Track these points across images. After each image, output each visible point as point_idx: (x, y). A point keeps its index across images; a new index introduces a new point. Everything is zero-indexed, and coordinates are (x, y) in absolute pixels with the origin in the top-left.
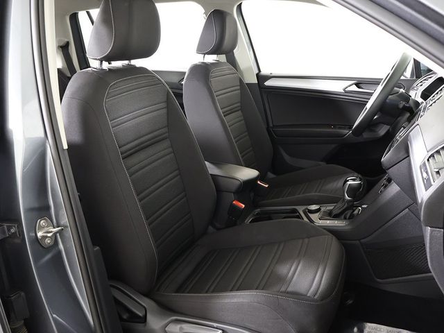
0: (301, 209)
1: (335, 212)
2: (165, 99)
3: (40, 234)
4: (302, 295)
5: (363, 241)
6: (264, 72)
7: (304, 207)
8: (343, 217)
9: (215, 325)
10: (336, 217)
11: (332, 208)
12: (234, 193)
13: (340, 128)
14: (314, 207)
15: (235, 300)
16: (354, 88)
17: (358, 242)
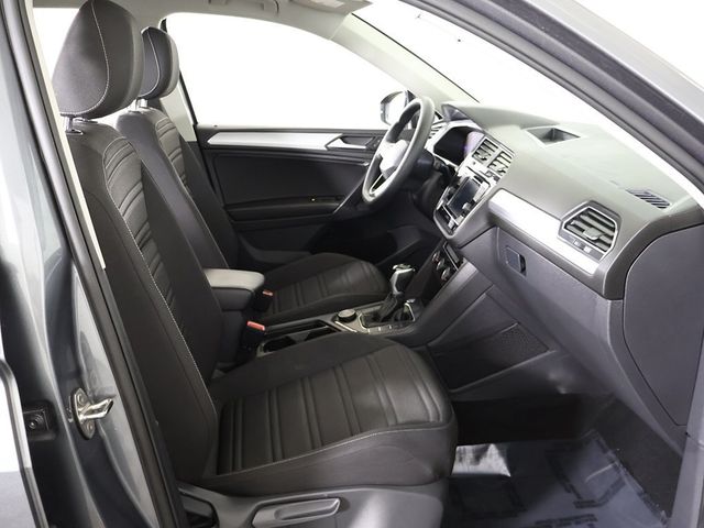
0: (327, 319)
1: (383, 315)
2: (139, 177)
3: (81, 418)
4: (424, 422)
5: (430, 344)
6: (203, 122)
7: (331, 316)
8: (393, 319)
9: (326, 493)
10: (386, 320)
11: (378, 308)
12: (242, 310)
13: (324, 201)
14: (347, 313)
15: (351, 451)
16: (339, 144)
17: (424, 347)
